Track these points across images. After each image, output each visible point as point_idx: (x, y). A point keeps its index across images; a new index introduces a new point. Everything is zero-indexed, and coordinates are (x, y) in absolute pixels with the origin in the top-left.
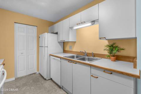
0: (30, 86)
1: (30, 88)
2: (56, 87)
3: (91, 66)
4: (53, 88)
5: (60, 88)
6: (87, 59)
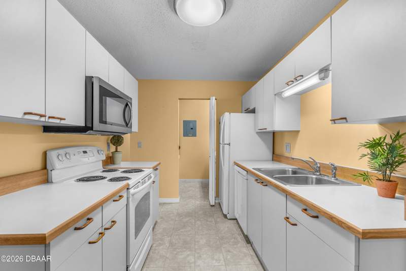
0: (196, 219)
1: (195, 223)
2: (240, 238)
3: (287, 194)
4: (234, 236)
5: (248, 243)
6: (314, 180)
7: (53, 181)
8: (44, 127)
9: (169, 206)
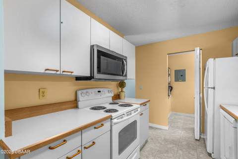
0: (179, 148)
1: (177, 151)
7: (79, 107)
8: (76, 77)
9: (159, 131)
